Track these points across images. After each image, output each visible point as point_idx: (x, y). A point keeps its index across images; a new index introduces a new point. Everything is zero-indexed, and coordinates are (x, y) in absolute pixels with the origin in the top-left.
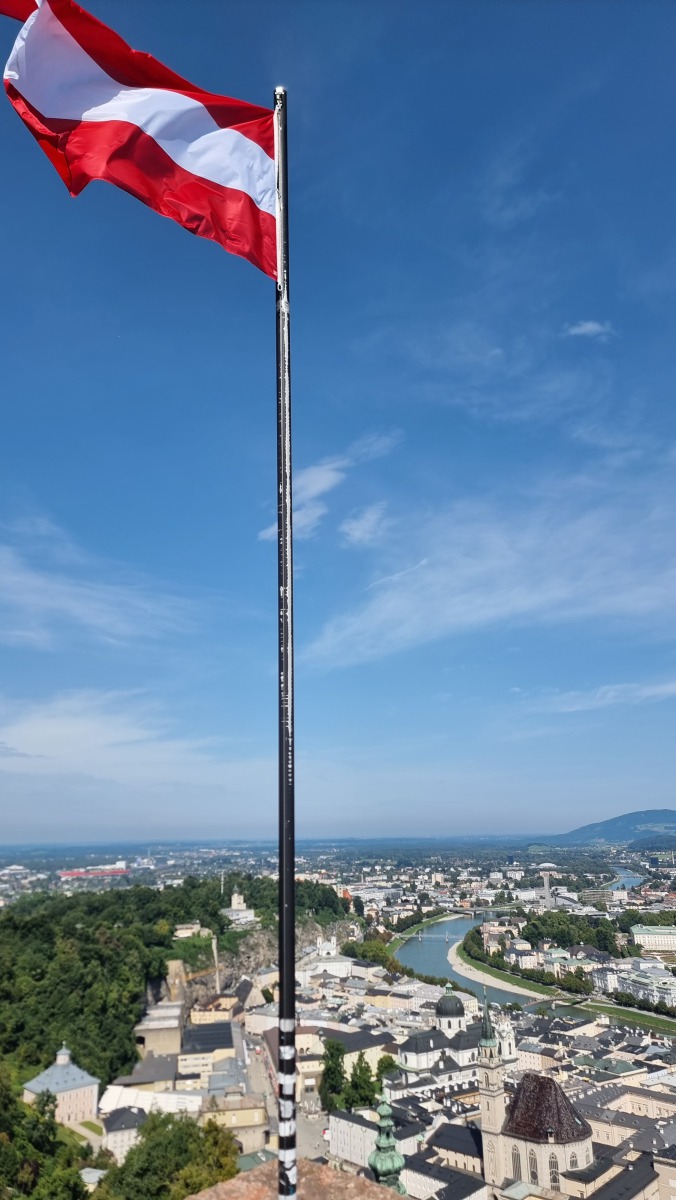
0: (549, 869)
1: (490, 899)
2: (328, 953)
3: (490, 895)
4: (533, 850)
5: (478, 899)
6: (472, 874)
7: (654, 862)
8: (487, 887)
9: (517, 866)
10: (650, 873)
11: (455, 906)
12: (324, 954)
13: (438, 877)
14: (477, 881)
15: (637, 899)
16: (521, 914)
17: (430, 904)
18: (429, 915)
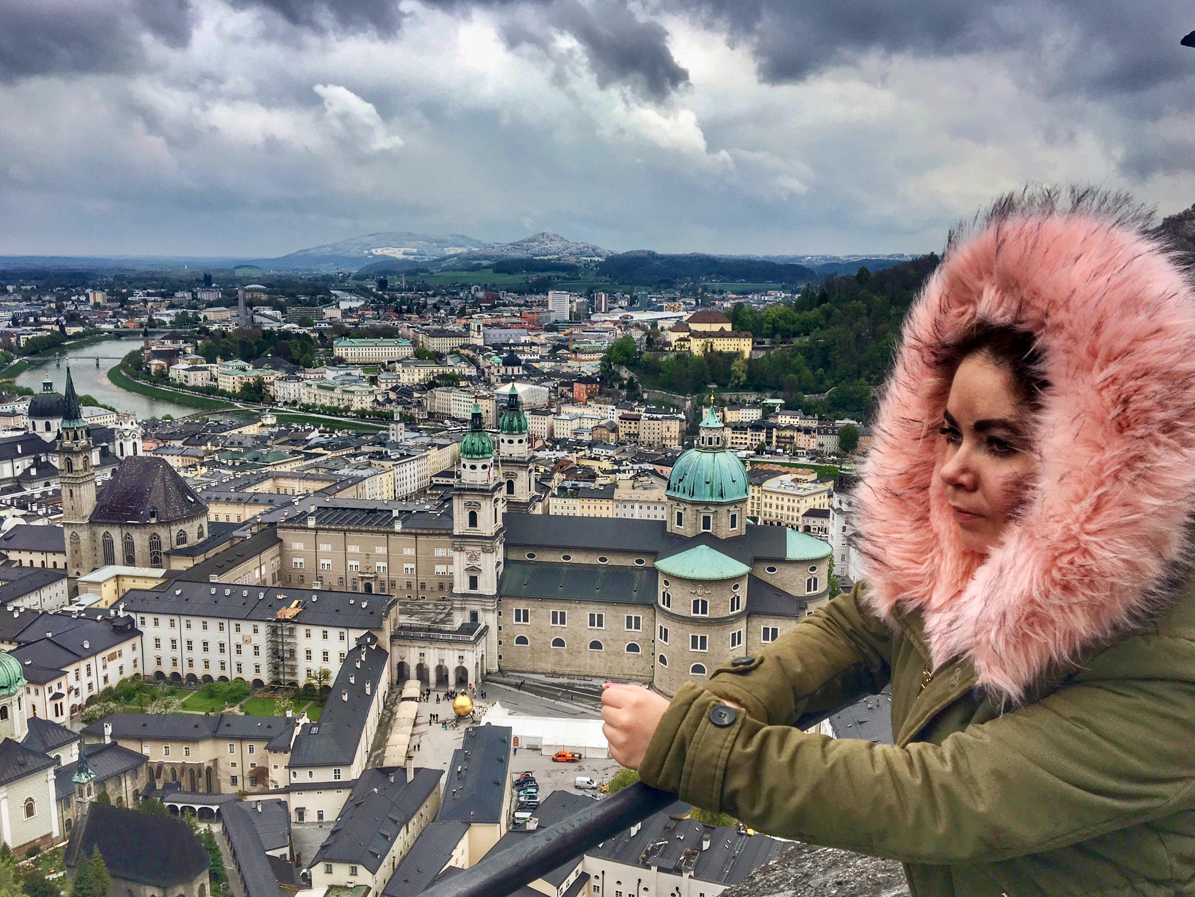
0: (257, 290)
1: (167, 319)
3: (167, 316)
4: (239, 273)
5: (150, 320)
6: (149, 295)
7: (382, 285)
8: (168, 308)
9: (216, 287)
10: (376, 296)
11: (117, 327)
13: (100, 297)
14: (155, 301)
15: (352, 317)
16: (205, 331)
17: (82, 324)
18: (77, 335)
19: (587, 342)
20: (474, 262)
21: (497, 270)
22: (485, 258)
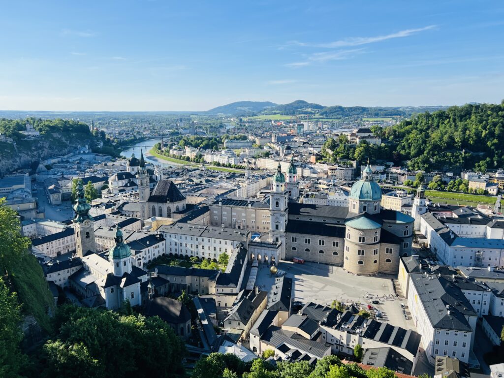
2: (84, 152)
4: (191, 117)
5: (163, 133)
7: (241, 120)
11: (152, 136)
12: (82, 152)
15: (230, 132)
17: (140, 135)
19: (315, 141)
20: (273, 112)
21: (282, 114)
22: (277, 110)
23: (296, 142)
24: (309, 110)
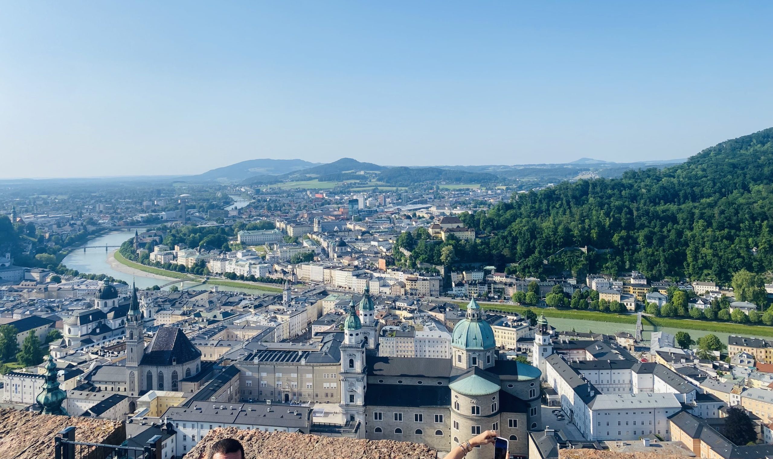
2: (3, 266)
4: (175, 186)
5: (133, 220)
6: (129, 203)
7: (257, 191)
9: (163, 196)
11: (114, 226)
14: (132, 208)
15: (244, 215)
16: (164, 228)
19: (379, 228)
20: (308, 175)
21: (321, 180)
22: (313, 173)
23: (350, 230)
24: (362, 173)
